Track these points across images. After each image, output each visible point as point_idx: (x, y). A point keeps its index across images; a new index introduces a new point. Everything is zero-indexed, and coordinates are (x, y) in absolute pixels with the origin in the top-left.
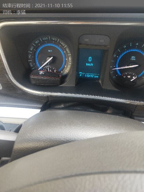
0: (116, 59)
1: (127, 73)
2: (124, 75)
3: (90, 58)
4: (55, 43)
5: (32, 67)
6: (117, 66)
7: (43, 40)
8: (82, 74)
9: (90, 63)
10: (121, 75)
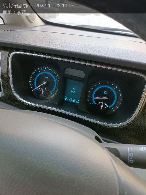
0: (93, 91)
1: (100, 103)
2: (98, 104)
3: (74, 88)
4: (50, 72)
5: (31, 87)
6: (93, 96)
7: (42, 69)
8: (67, 98)
9: (74, 91)
10: (96, 104)
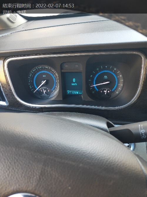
1: (103, 89)
3: (74, 80)
4: (47, 70)
6: (94, 83)
8: (70, 92)
10: (99, 91)
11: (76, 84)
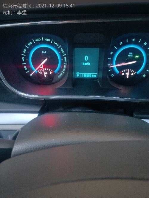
1: (125, 70)
3: (86, 57)
4: (48, 44)
7: (36, 42)
8: (79, 74)
9: (86, 62)
10: (119, 73)
11: (89, 64)
